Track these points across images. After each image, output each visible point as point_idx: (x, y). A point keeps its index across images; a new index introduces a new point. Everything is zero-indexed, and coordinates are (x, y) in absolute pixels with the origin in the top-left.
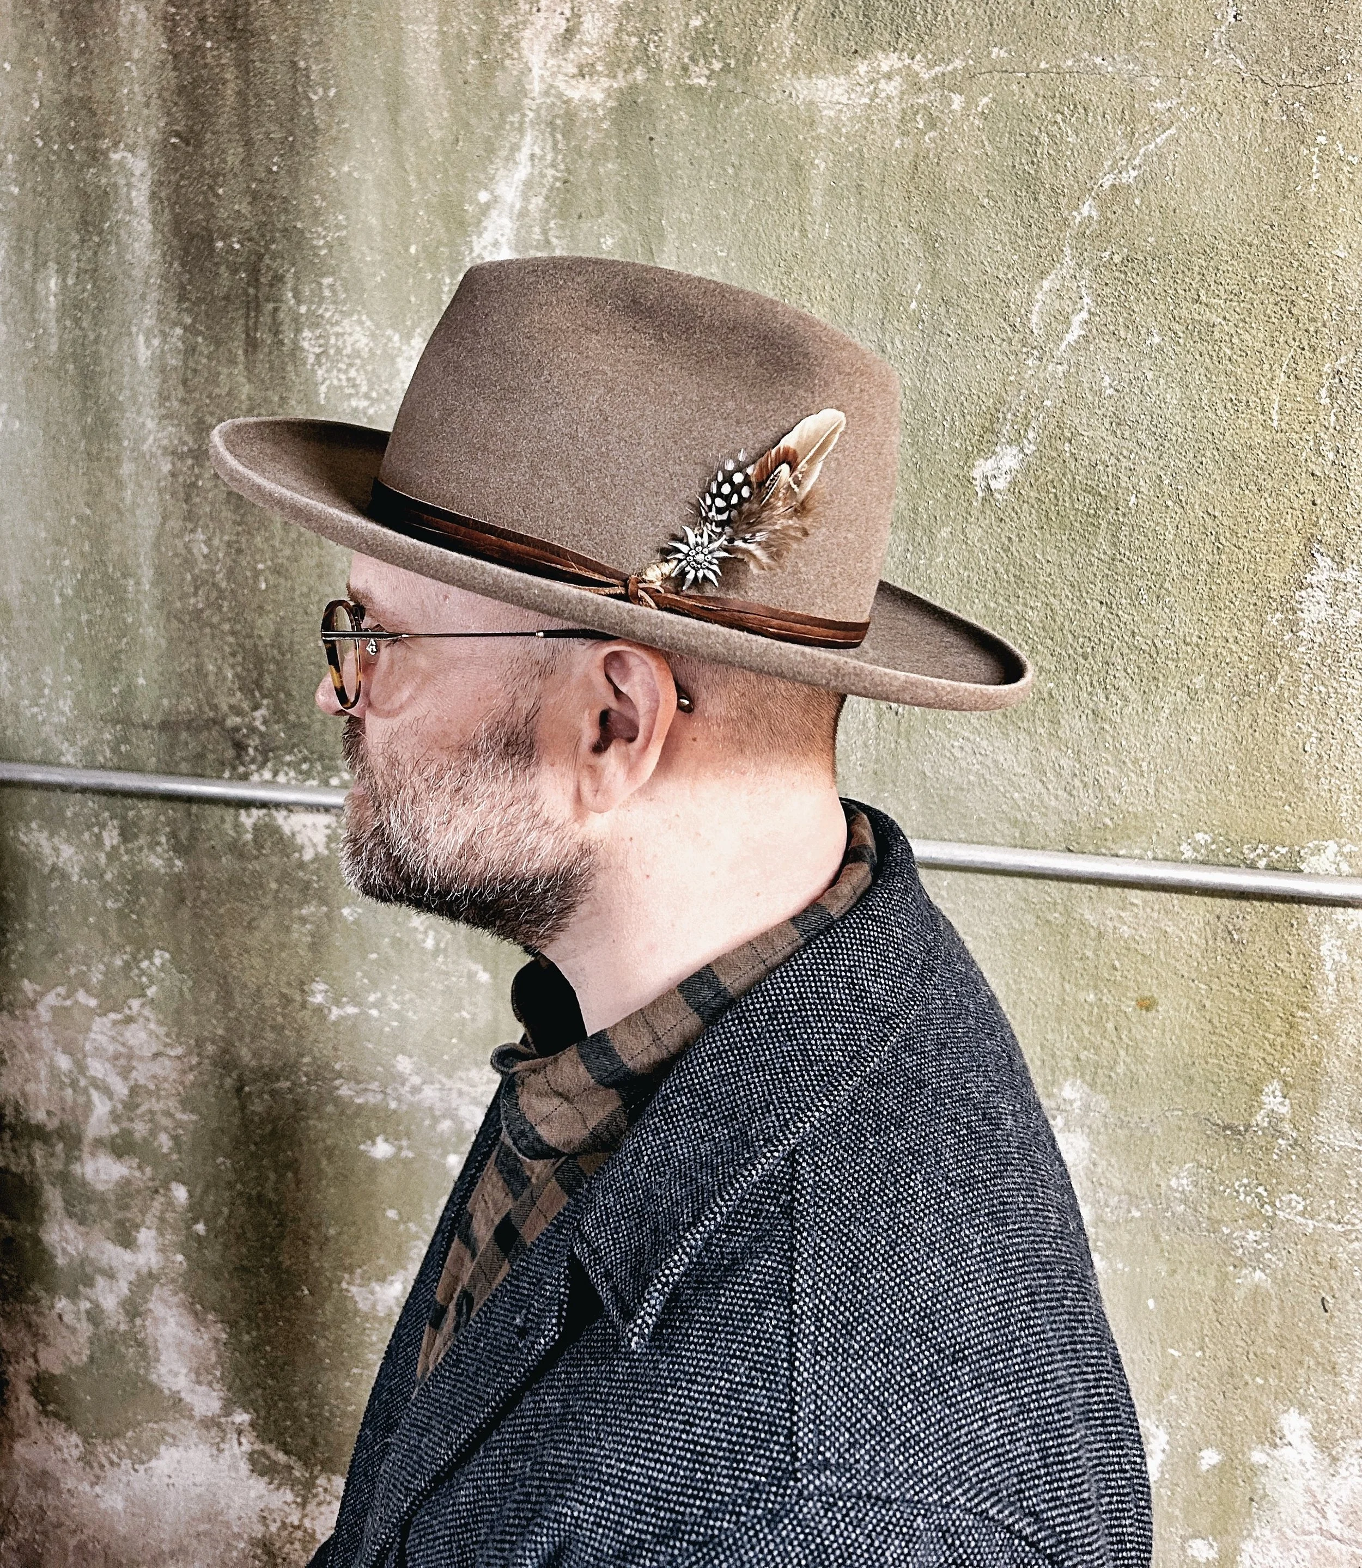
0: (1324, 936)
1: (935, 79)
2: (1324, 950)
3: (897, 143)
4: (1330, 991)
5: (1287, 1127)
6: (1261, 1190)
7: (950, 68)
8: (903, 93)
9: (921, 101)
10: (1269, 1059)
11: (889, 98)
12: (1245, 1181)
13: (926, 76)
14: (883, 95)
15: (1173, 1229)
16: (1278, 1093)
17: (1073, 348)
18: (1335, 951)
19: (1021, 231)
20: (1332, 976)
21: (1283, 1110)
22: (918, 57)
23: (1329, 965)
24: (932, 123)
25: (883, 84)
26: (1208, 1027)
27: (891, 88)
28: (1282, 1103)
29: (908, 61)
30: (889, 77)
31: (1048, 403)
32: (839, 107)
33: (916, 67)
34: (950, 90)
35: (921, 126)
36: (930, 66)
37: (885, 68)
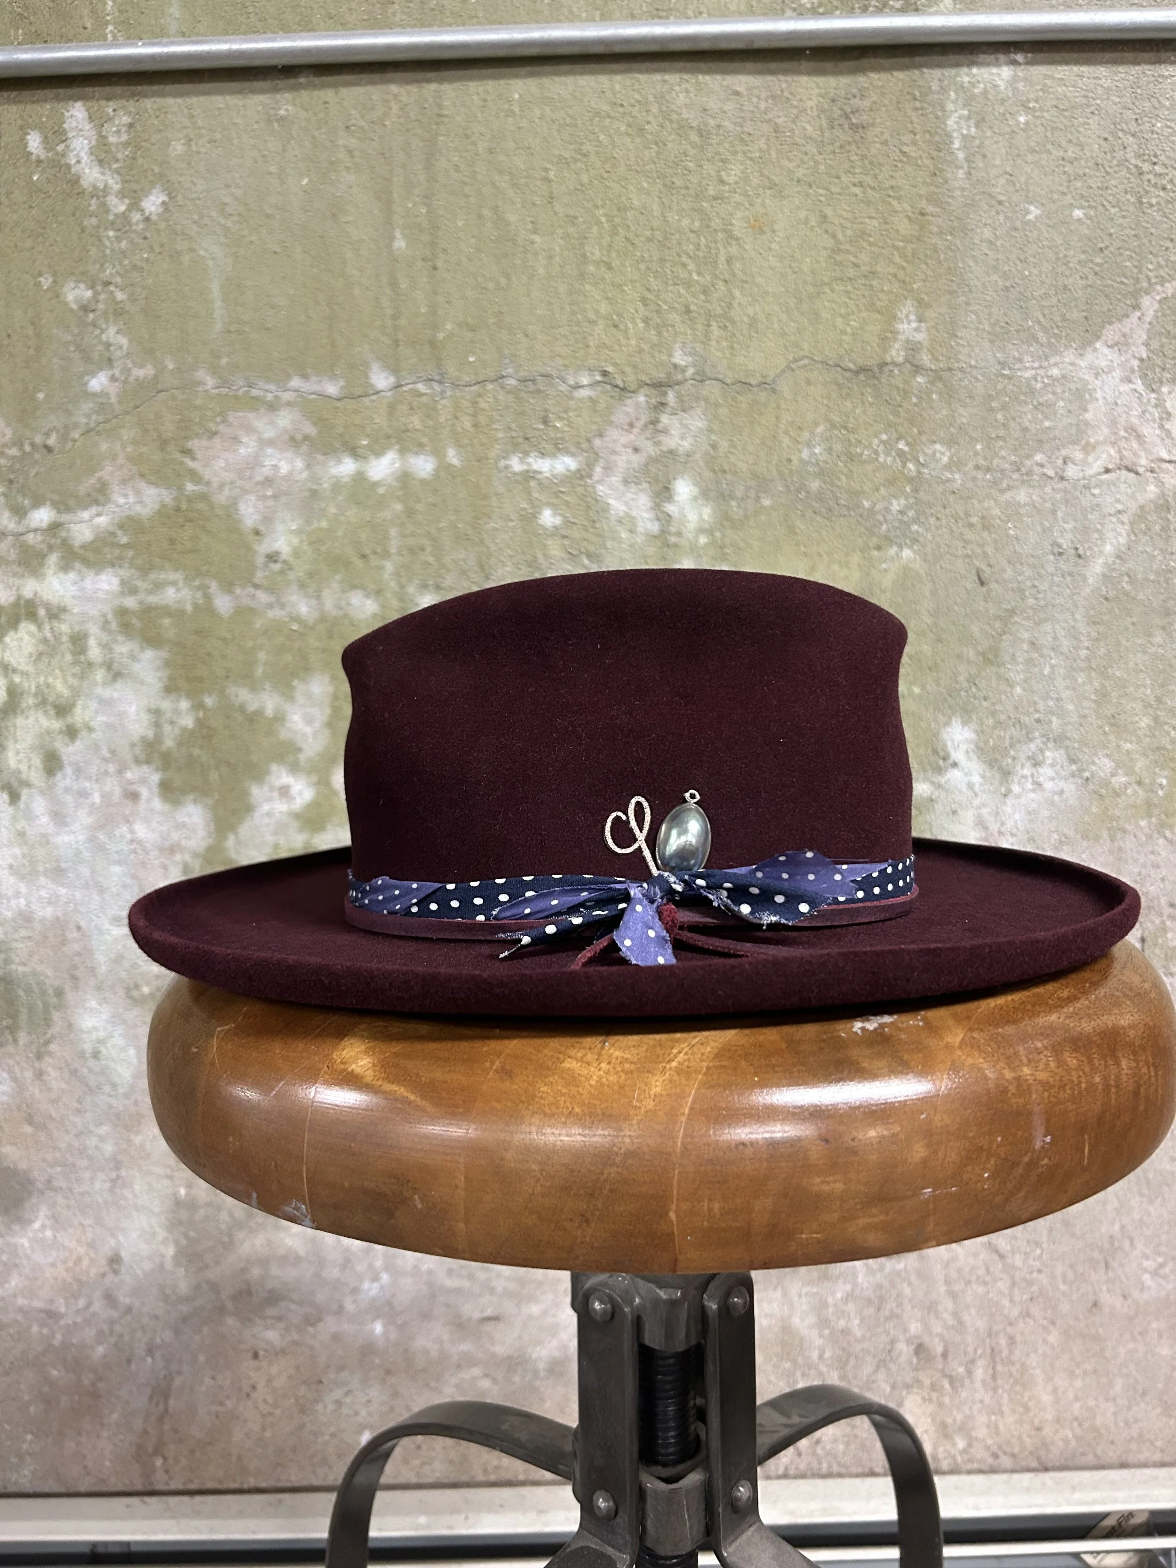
0: (950, 107)
2: (951, 122)
4: (961, 174)
5: (925, 358)
6: (901, 445)
10: (901, 274)
12: (884, 437)
15: (809, 514)
16: (912, 317)
18: (963, 123)
20: (961, 155)
21: (920, 337)
23: (957, 144)
26: (830, 243)
28: (917, 330)
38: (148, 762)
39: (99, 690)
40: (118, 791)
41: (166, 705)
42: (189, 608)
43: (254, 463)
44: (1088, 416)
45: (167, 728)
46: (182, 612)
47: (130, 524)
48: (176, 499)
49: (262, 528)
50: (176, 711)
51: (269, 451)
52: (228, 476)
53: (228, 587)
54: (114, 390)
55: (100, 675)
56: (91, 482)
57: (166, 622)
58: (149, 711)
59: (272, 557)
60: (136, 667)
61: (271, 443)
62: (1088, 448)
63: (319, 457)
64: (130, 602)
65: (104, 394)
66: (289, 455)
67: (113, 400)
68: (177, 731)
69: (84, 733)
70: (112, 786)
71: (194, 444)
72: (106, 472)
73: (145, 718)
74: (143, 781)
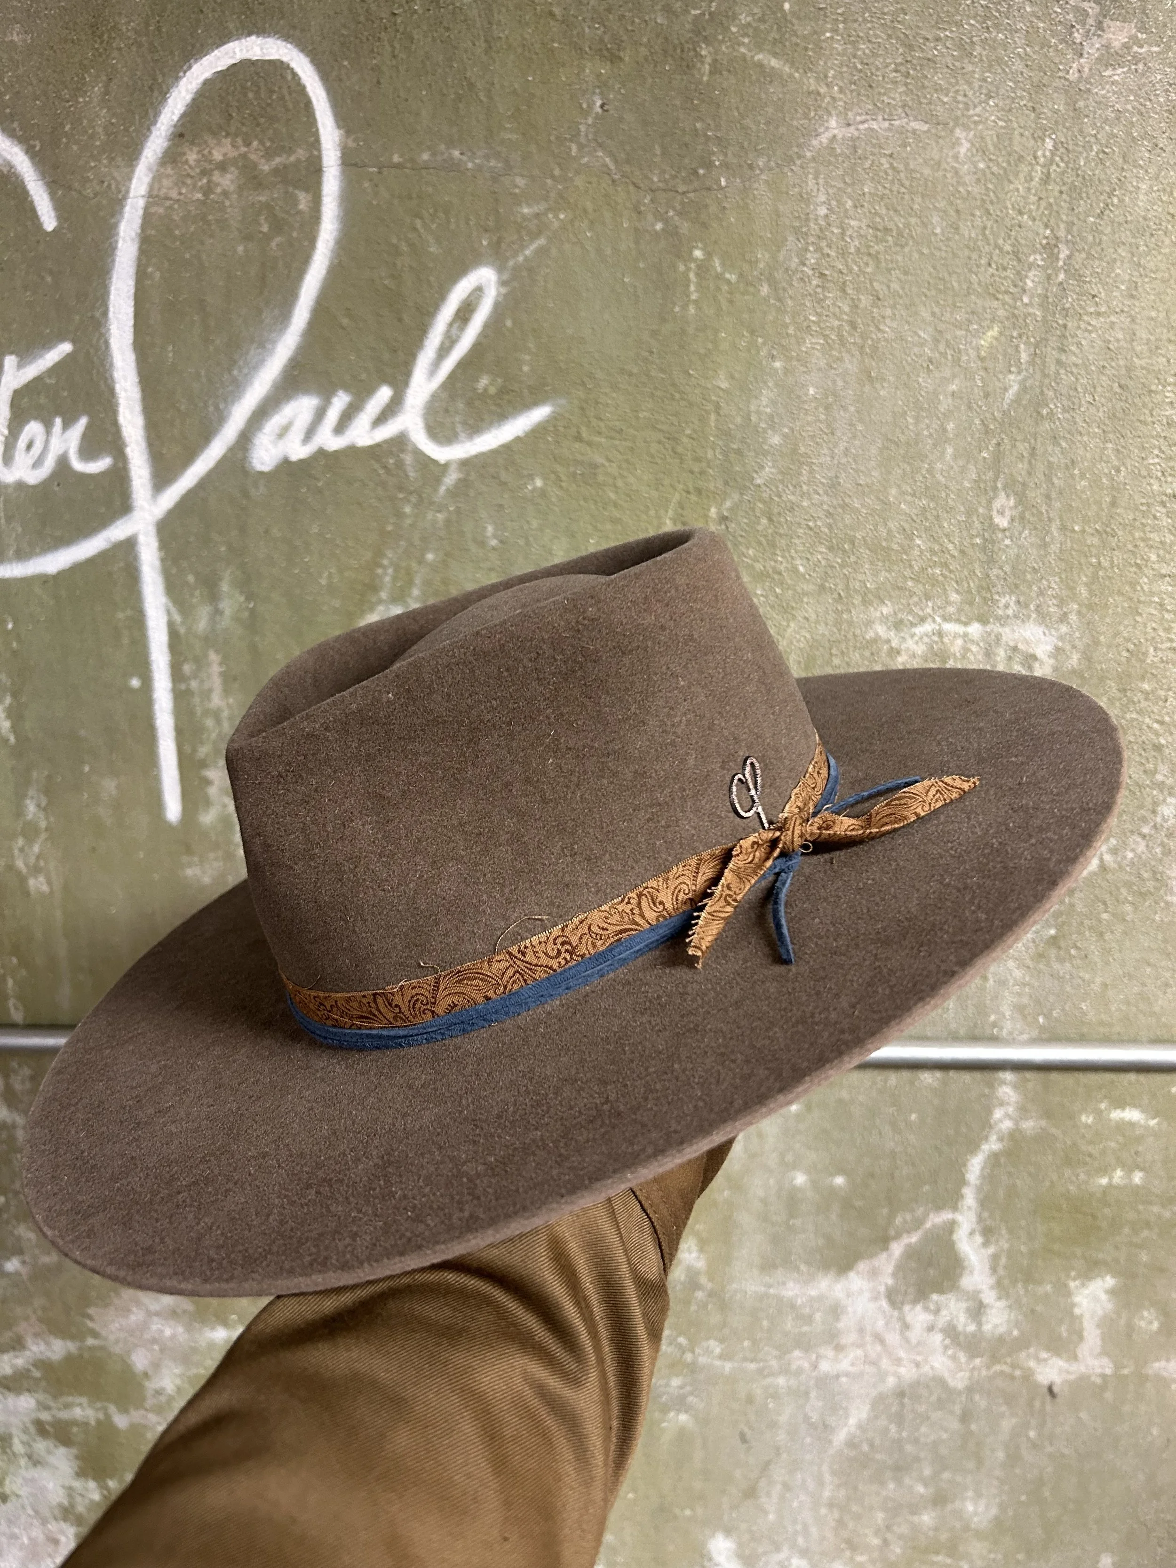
1: (276, 171)
3: (240, 249)
5: (703, 1280)
6: (681, 1340)
7: (292, 159)
8: (240, 188)
9: (263, 199)
11: (225, 193)
13: (266, 168)
14: (219, 190)
17: (455, 493)
19: (386, 356)
22: (255, 144)
24: (278, 226)
25: (216, 177)
27: (226, 181)
28: (697, 1258)
29: (243, 149)
30: (222, 167)
31: (430, 556)
32: (168, 203)
33: (253, 157)
34: (296, 187)
35: (265, 228)
36: (269, 155)
37: (217, 156)
38: (65, 1520)
39: (23, 1472)
40: (41, 1537)
41: (77, 1484)
42: (93, 1423)
43: (144, 1326)
44: (841, 1325)
45: (79, 1499)
46: (87, 1424)
47: (43, 1364)
48: (80, 1349)
49: (150, 1373)
50: (86, 1489)
51: (155, 1319)
52: (122, 1335)
53: (124, 1410)
54: (24, 1271)
55: (23, 1462)
56: (8, 1335)
57: (75, 1430)
58: (63, 1487)
59: (158, 1392)
60: (52, 1459)
61: (157, 1314)
62: (839, 1348)
63: (197, 1325)
64: (45, 1416)
65: (17, 1273)
66: (172, 1323)
67: (25, 1278)
68: (87, 1501)
69: (13, 1499)
70: (37, 1533)
71: (91, 1311)
72: (22, 1327)
73: (61, 1492)
74: (63, 1532)
